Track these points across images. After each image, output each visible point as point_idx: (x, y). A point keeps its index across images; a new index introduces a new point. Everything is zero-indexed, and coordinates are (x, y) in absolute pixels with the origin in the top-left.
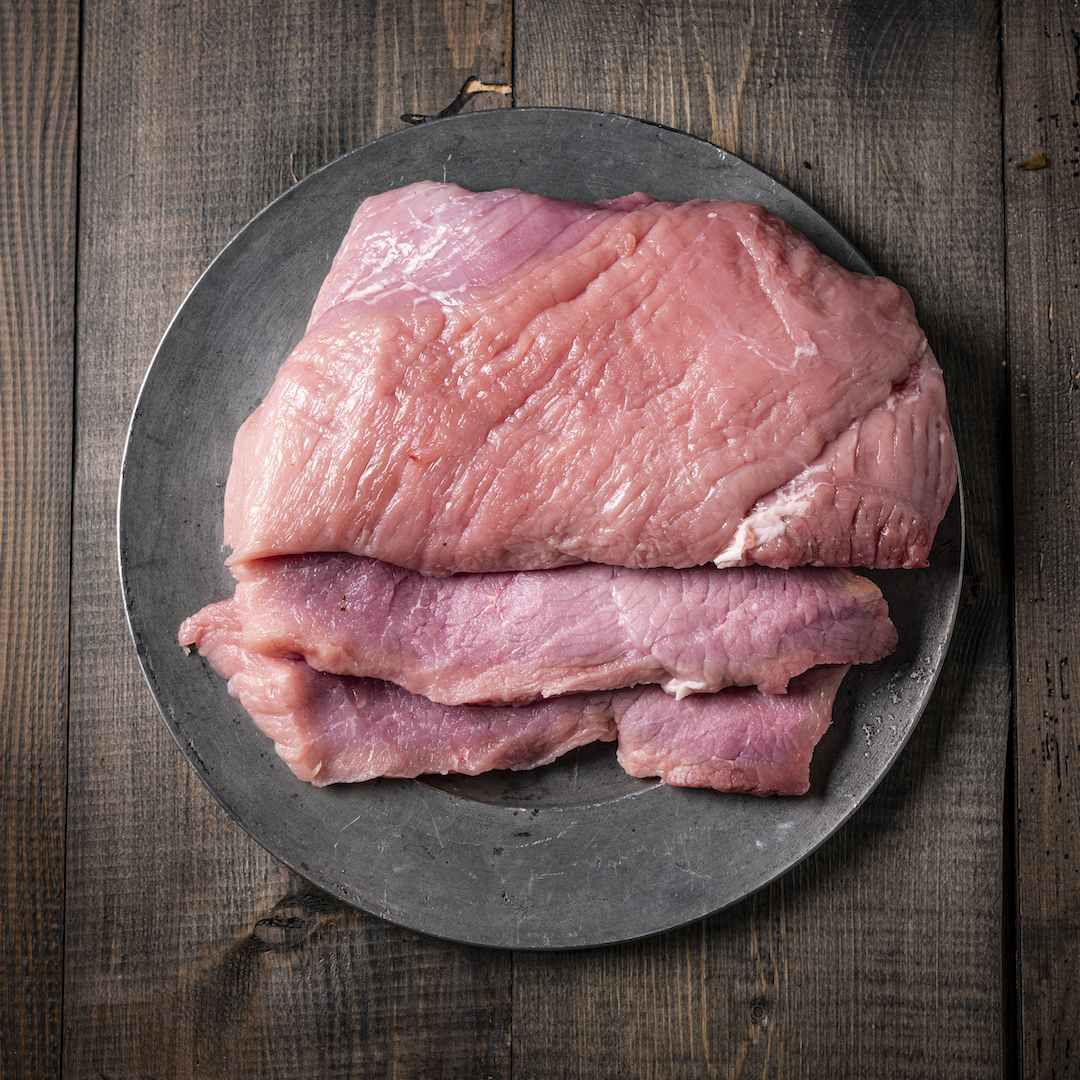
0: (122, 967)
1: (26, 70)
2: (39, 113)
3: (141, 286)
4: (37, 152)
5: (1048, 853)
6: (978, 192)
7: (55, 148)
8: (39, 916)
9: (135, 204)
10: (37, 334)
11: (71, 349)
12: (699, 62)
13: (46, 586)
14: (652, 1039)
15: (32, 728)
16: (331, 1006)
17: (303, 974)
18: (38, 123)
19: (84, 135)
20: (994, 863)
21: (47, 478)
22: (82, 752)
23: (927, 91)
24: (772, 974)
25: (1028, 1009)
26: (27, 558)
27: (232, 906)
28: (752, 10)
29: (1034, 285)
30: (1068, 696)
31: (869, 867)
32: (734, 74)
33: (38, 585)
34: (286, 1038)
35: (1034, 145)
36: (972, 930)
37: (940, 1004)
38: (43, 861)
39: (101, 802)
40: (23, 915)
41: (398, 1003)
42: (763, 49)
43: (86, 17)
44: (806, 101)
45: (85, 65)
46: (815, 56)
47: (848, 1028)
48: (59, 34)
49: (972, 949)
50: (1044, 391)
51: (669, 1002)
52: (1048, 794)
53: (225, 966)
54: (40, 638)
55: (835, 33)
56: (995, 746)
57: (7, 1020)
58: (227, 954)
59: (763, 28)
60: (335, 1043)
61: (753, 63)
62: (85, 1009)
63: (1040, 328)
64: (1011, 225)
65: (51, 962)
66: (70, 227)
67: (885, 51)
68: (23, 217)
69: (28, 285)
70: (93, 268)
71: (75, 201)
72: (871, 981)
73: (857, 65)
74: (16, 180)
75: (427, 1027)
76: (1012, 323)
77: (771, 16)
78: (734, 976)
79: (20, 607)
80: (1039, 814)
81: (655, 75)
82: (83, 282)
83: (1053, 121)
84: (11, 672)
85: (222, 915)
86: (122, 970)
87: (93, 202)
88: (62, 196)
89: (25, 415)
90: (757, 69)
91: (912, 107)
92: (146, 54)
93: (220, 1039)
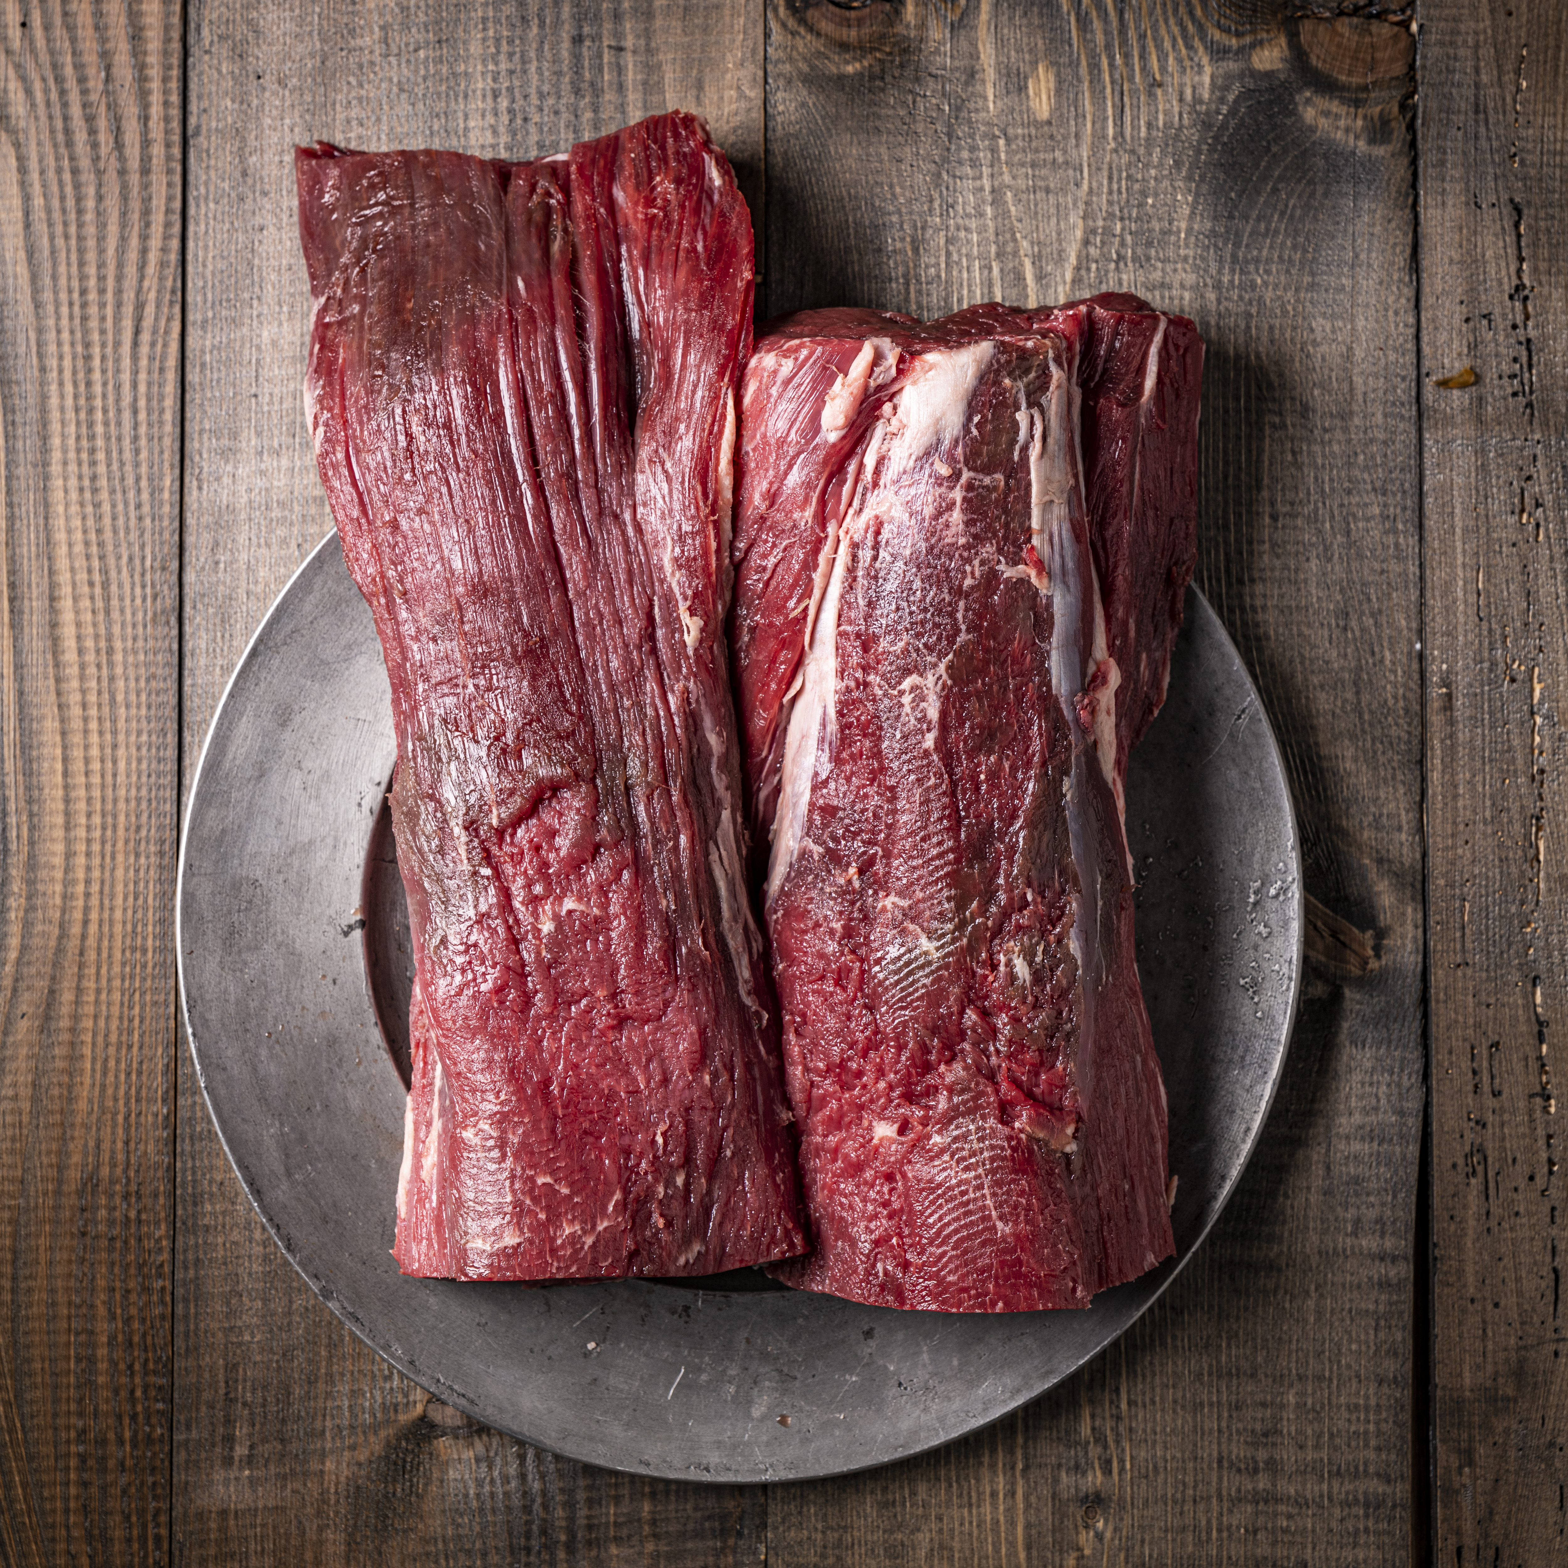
0: (250, 1461)
1: (111, 252)
2: (128, 310)
3: (268, 545)
4: (126, 363)
5: (1472, 1301)
6: (1385, 416)
7: (151, 359)
8: (139, 1393)
9: (259, 434)
10: (128, 612)
11: (175, 632)
12: (1015, 240)
13: (144, 951)
14: (951, 1549)
15: (127, 1143)
16: (527, 1509)
17: (490, 1468)
18: (128, 324)
19: (190, 341)
20: (1401, 1313)
21: (144, 805)
22: (194, 1173)
23: (1317, 279)
24: (1109, 1462)
25: (1445, 1506)
26: (118, 914)
27: (396, 1376)
28: (1086, 170)
29: (1459, 544)
30: (1500, 1093)
31: (1238, 1319)
32: (1060, 258)
33: (134, 950)
34: (469, 1553)
35: (1460, 355)
36: (1373, 1402)
37: (1330, 1499)
38: (143, 1320)
39: (220, 1240)
40: (116, 1392)
41: (616, 1505)
42: (1100, 223)
43: (191, 178)
44: (1157, 293)
45: (191, 244)
46: (1170, 232)
47: (1209, 1533)
48: (154, 202)
49: (1372, 1427)
50: (1471, 685)
51: (974, 1500)
52: (1472, 1223)
53: (387, 1457)
54: (137, 1022)
55: (1196, 201)
56: (1404, 1158)
57: (96, 1532)
58: (388, 1443)
59: (1099, 195)
60: (532, 1559)
61: (1086, 242)
62: (200, 1516)
63: (1466, 602)
64: (1428, 462)
65: (155, 1454)
66: (172, 466)
67: (1263, 226)
68: (108, 452)
69: (116, 546)
70: (204, 520)
71: (178, 430)
72: (1239, 1471)
73: (1225, 244)
74: (98, 403)
75: (656, 1536)
76: (1428, 595)
77: (1110, 178)
78: (1060, 1466)
79: (109, 980)
80: (1460, 1249)
81: (955, 257)
82: (190, 540)
83: (1485, 322)
84: (98, 1066)
85: (382, 1389)
86: (249, 1463)
87: (201, 432)
88: (161, 423)
89: (114, 721)
90: (1092, 250)
91: (1298, 301)
92: (272, 229)
93: (380, 1553)
